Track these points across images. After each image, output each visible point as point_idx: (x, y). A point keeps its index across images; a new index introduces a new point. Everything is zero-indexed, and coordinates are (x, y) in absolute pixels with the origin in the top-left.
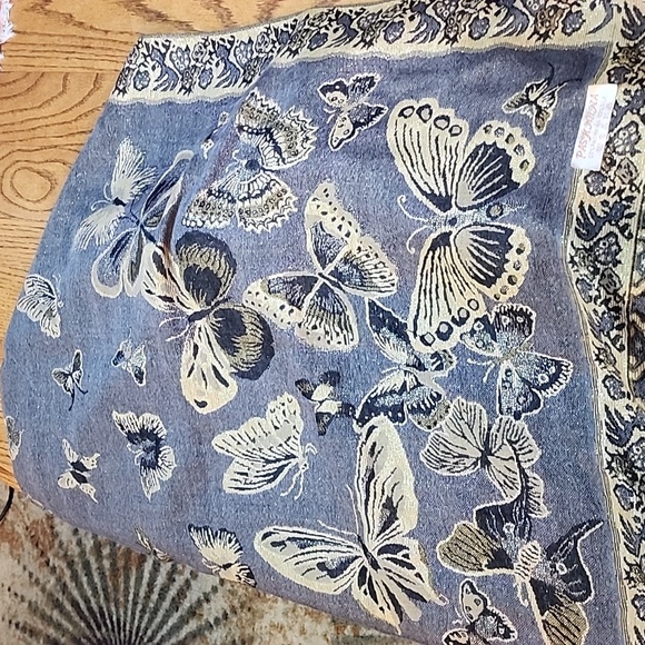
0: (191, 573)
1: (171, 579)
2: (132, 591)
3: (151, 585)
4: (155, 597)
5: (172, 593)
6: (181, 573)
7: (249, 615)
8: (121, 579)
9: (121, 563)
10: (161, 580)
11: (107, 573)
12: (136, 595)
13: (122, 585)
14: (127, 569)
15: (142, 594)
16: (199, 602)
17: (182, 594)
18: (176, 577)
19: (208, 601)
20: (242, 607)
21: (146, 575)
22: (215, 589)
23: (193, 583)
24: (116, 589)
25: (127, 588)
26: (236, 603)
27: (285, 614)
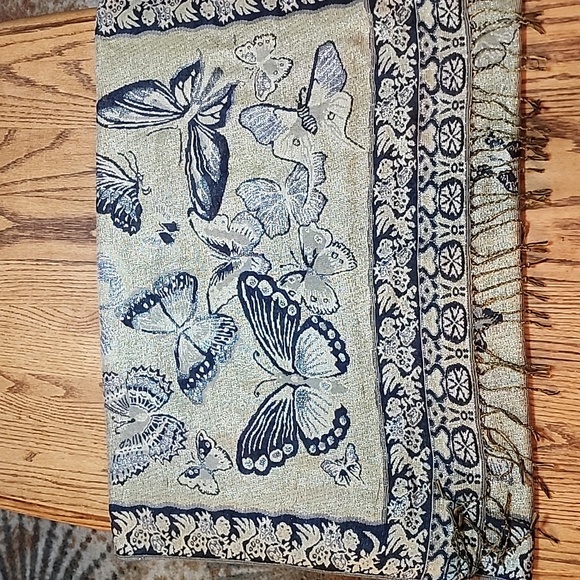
0: (81, 545)
1: (63, 553)
2: (28, 568)
3: (45, 561)
4: (50, 570)
5: (66, 564)
6: (72, 546)
7: (136, 573)
8: (18, 559)
9: (16, 546)
10: (54, 555)
11: (4, 556)
12: (33, 571)
13: (19, 565)
14: (22, 549)
15: (38, 569)
16: (90, 569)
17: (74, 564)
18: (68, 550)
19: (98, 566)
20: (129, 567)
21: (40, 553)
22: (103, 556)
23: (83, 553)
24: (13, 568)
25: (23, 567)
26: (123, 565)
27: (167, 567)
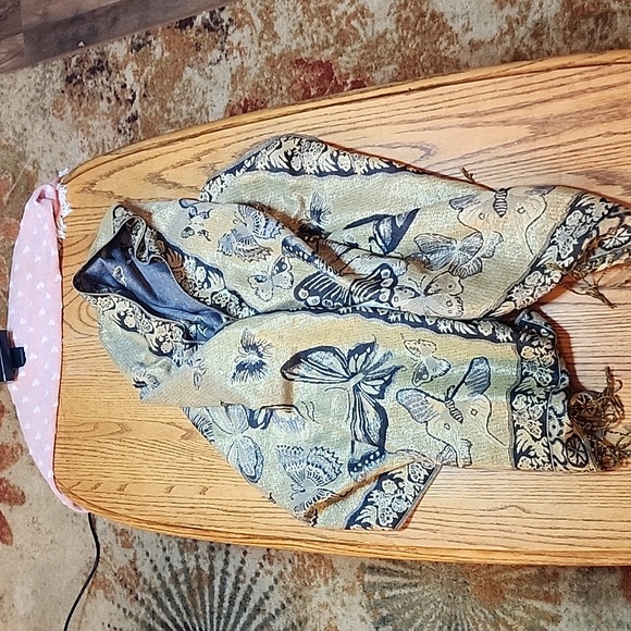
0: (251, 580)
1: (236, 588)
2: (207, 604)
3: (221, 597)
4: (226, 604)
5: (239, 598)
6: (243, 582)
7: (301, 601)
8: (198, 597)
9: (195, 585)
10: (228, 591)
11: (186, 595)
12: (211, 606)
13: (199, 602)
14: (200, 588)
15: (216, 605)
16: (261, 601)
17: (247, 597)
18: (240, 585)
19: (268, 598)
20: (294, 597)
21: (217, 589)
22: (271, 588)
23: (253, 587)
24: (195, 606)
25: (203, 603)
26: (290, 595)
27: (328, 594)
